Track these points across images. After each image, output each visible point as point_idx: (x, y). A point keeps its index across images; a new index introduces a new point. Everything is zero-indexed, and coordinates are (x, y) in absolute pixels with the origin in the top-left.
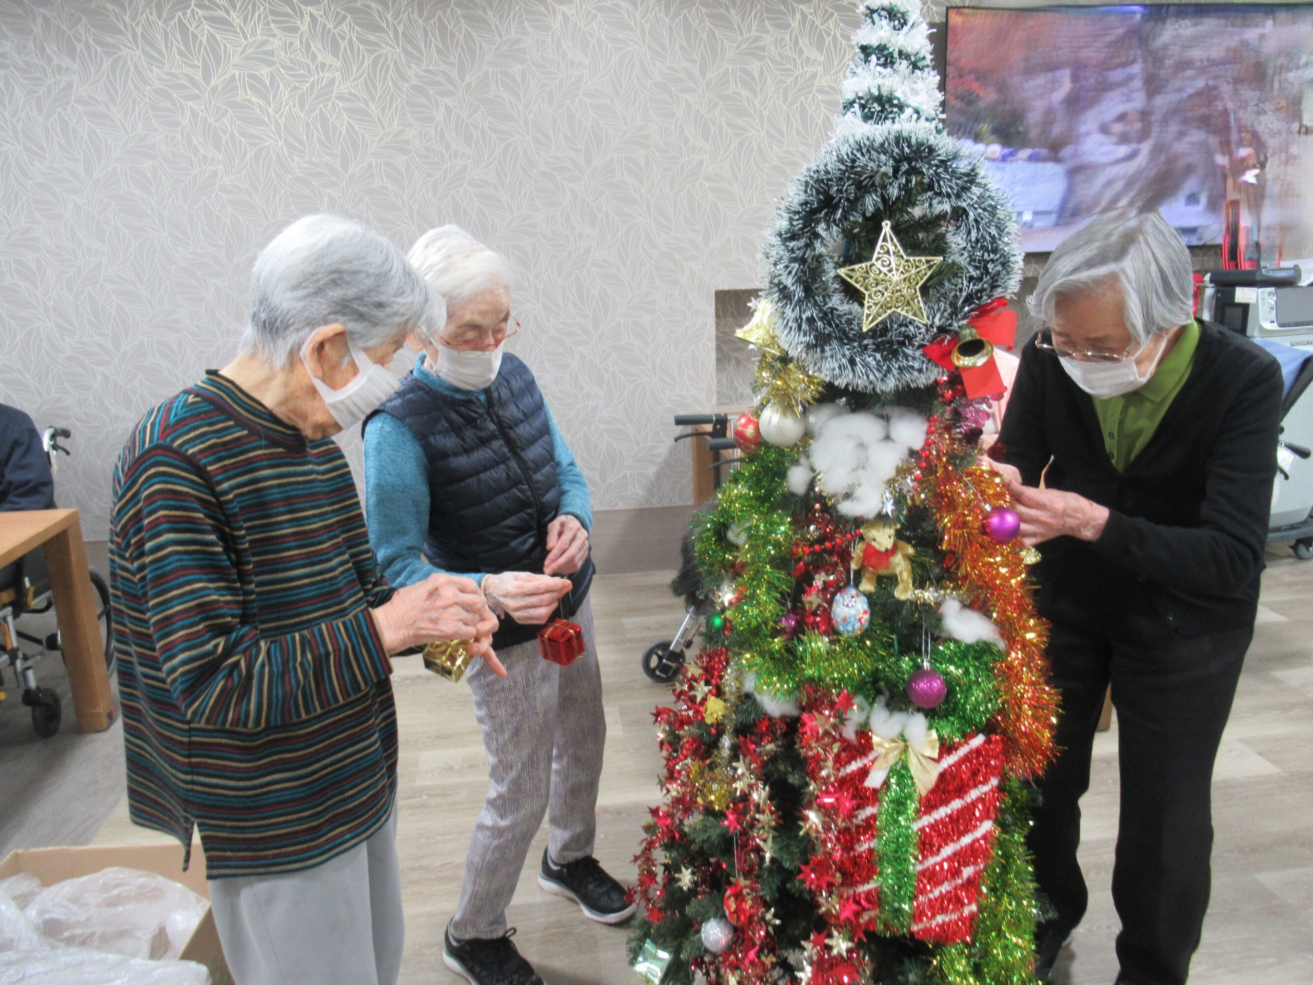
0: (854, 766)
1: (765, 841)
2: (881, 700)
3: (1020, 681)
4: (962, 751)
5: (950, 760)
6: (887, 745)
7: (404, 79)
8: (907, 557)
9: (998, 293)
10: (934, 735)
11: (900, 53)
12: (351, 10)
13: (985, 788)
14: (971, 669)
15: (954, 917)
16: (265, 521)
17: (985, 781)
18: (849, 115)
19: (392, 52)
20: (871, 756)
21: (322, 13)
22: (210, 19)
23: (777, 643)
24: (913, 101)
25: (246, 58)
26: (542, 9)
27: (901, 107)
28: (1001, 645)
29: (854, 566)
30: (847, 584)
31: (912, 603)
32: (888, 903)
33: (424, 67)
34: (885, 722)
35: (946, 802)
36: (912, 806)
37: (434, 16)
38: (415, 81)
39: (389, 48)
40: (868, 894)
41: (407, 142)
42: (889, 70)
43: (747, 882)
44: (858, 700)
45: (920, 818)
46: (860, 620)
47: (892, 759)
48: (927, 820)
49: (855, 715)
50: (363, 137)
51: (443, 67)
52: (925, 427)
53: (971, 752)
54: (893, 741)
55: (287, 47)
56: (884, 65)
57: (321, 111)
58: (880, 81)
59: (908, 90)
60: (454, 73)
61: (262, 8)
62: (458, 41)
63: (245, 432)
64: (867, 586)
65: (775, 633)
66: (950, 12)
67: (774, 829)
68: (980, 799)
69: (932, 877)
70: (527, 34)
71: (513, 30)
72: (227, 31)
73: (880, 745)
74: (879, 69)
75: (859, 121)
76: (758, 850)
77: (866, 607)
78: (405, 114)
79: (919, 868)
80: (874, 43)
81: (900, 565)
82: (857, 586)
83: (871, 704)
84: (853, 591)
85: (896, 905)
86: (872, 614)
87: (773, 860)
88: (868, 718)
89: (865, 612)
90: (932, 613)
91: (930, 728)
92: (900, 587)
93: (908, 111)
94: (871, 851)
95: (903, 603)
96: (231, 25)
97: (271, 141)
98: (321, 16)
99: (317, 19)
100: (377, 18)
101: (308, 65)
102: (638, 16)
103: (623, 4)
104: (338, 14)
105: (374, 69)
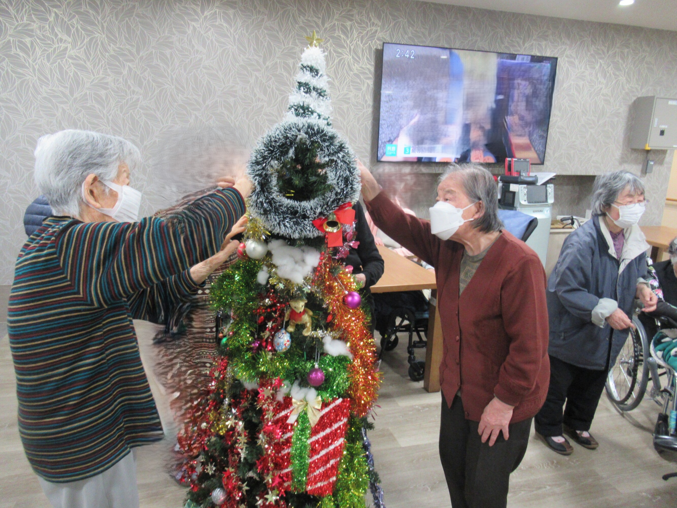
0: (283, 413)
1: (242, 449)
2: (296, 383)
3: (358, 373)
4: (332, 406)
5: (327, 410)
6: (298, 403)
7: (106, 51)
8: (310, 316)
9: (348, 200)
10: (320, 398)
11: (314, 88)
12: (78, 13)
13: (341, 423)
14: (336, 368)
15: (326, 483)
17: (340, 420)
18: (290, 112)
19: (100, 36)
20: (291, 409)
21: (62, 12)
23: (248, 356)
24: (318, 110)
26: (182, 23)
27: (312, 112)
28: (351, 356)
29: (286, 319)
30: (282, 327)
31: (310, 337)
32: (296, 477)
33: (118, 46)
34: (297, 392)
35: (323, 430)
36: (308, 432)
37: (124, 20)
38: (112, 53)
39: (98, 34)
40: (287, 474)
41: (107, 84)
42: (308, 95)
43: (233, 470)
44: (286, 382)
45: (311, 437)
46: (285, 344)
47: (300, 410)
48: (314, 438)
49: (284, 389)
50: (83, 79)
51: (128, 47)
52: (319, 256)
53: (336, 406)
54: (301, 401)
55: (41, 28)
56: (306, 92)
57: (59, 63)
58: (304, 100)
59: (316, 105)
60: (134, 51)
62: (137, 34)
64: (291, 329)
65: (248, 350)
66: (385, 45)
67: (247, 443)
68: (339, 428)
69: (316, 465)
70: (174, 34)
71: (166, 32)
73: (296, 403)
74: (304, 94)
75: (294, 116)
76: (239, 454)
77: (289, 338)
78: (106, 69)
79: (310, 461)
80: (303, 81)
81: (306, 319)
82: (286, 328)
83: (292, 384)
84: (283, 331)
85: (300, 478)
86: (292, 342)
87: (245, 458)
88: (290, 390)
89: (288, 341)
90: (319, 342)
91: (318, 395)
92: (305, 330)
93: (315, 115)
94: (289, 453)
95: (306, 337)
97: (30, 77)
98: (61, 14)
99: (59, 16)
100: (93, 18)
101: (53, 39)
102: (232, 31)
103: (225, 25)
104: (71, 14)
105: (90, 44)
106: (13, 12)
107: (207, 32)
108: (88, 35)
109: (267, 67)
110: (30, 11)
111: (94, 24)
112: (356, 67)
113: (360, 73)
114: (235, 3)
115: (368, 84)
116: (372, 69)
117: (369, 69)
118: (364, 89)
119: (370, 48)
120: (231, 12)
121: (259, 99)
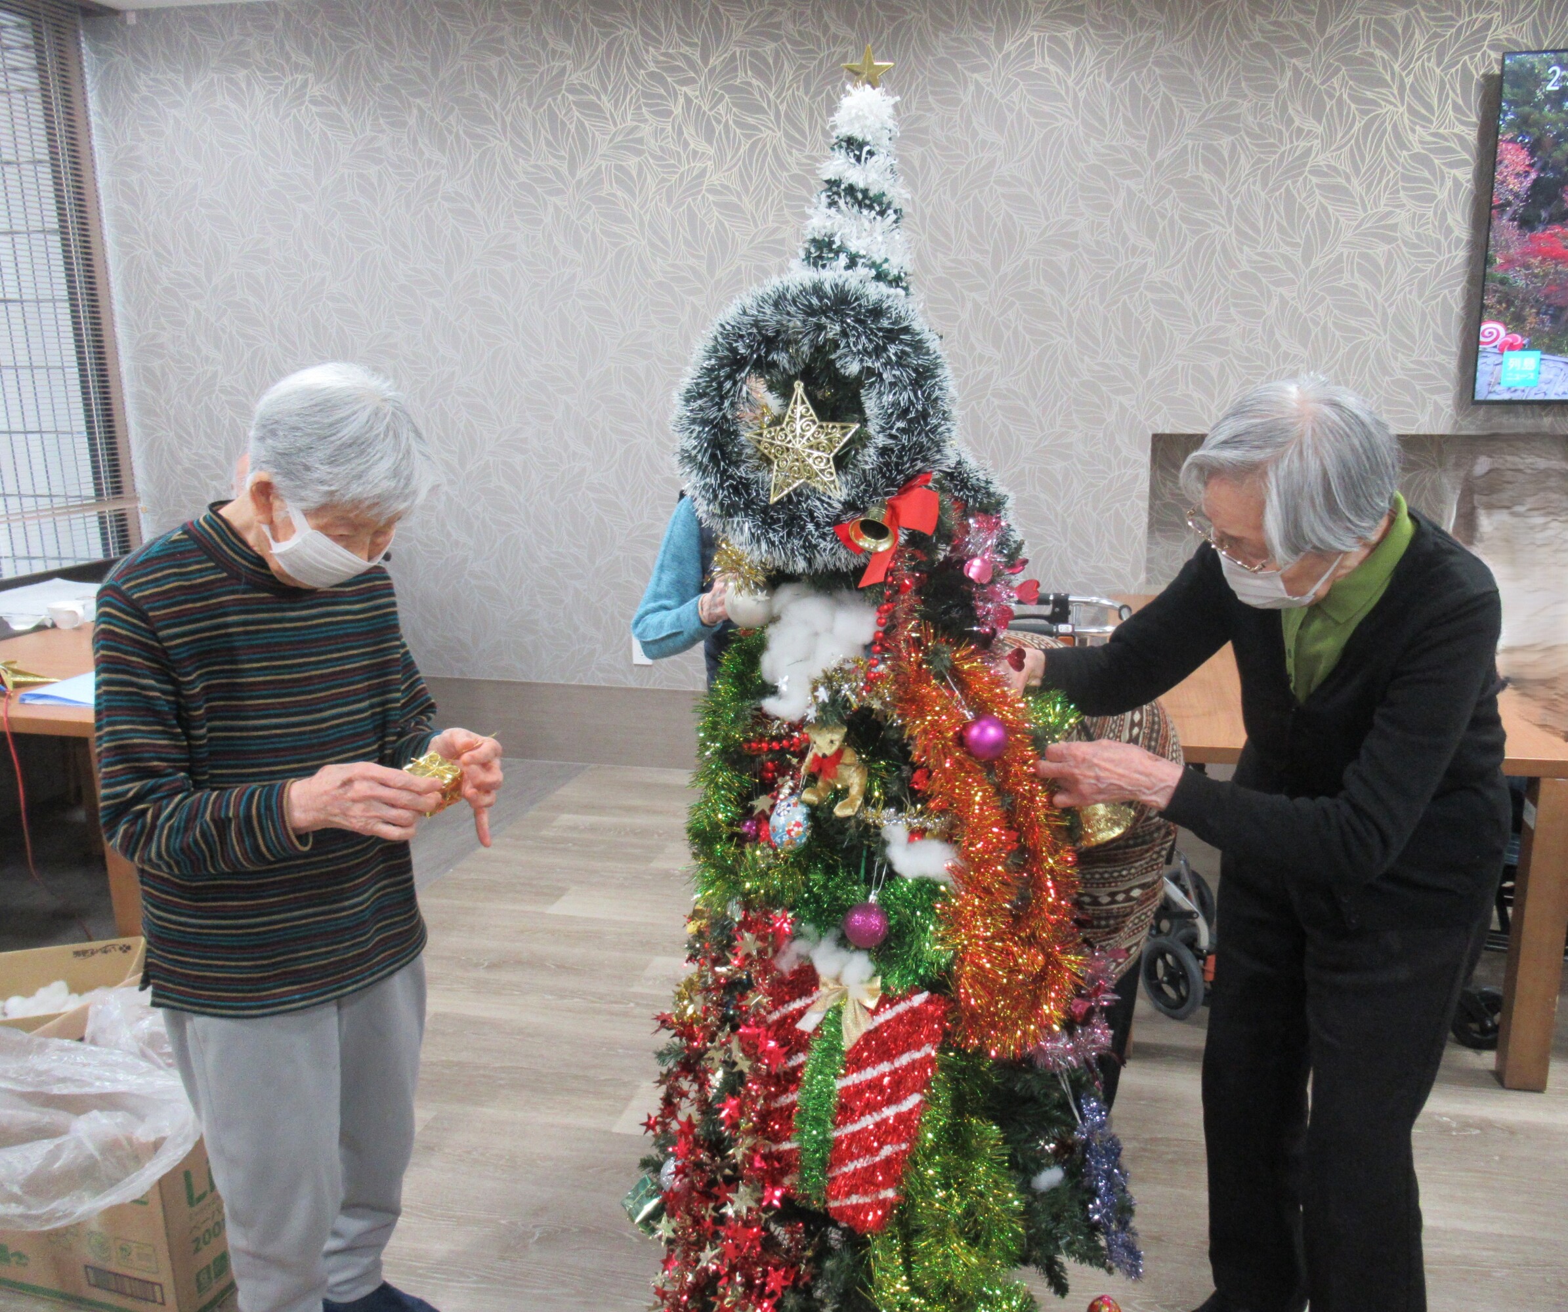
4: (902, 1007)
7: (783, 168)
10: (878, 982)
12: (730, 89)
13: (920, 1057)
15: (867, 1199)
16: (234, 667)
21: (698, 93)
22: (581, 105)
25: (614, 148)
26: (951, 78)
40: (787, 1154)
41: (782, 242)
53: (910, 1011)
55: (658, 133)
56: (831, 205)
61: (634, 90)
63: (225, 575)
71: (914, 105)
72: (596, 117)
79: (837, 1133)
81: (852, 777)
96: (600, 110)
98: (697, 97)
99: (691, 101)
100: (758, 97)
101: (679, 153)
102: (1070, 82)
103: (1052, 68)
104: (715, 93)
105: (751, 157)
106: (609, 105)
107: (1009, 92)
108: (748, 137)
109: (1159, 165)
110: (638, 100)
111: (759, 110)
112: (1417, 138)
113: (1430, 150)
114: (1080, 9)
115: (1455, 180)
116: (1472, 136)
117: (1461, 139)
118: (1443, 195)
119: (1466, 74)
120: (1069, 33)
121: (1134, 249)
